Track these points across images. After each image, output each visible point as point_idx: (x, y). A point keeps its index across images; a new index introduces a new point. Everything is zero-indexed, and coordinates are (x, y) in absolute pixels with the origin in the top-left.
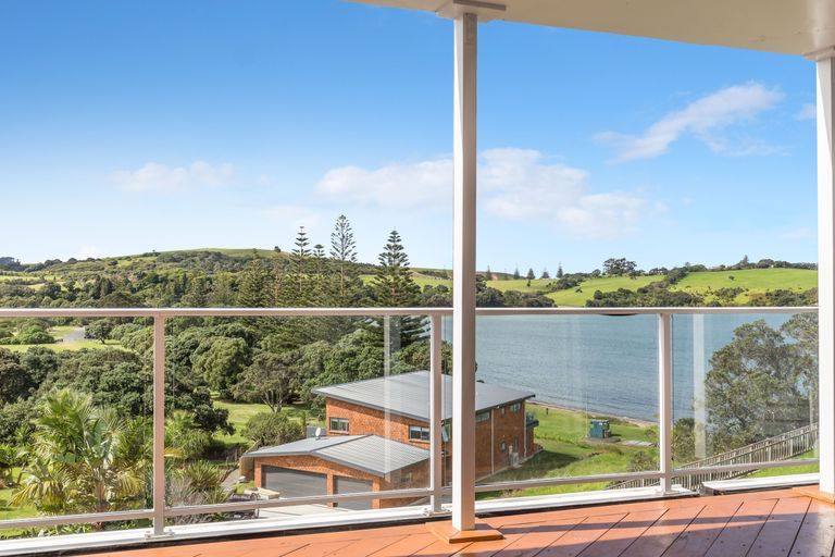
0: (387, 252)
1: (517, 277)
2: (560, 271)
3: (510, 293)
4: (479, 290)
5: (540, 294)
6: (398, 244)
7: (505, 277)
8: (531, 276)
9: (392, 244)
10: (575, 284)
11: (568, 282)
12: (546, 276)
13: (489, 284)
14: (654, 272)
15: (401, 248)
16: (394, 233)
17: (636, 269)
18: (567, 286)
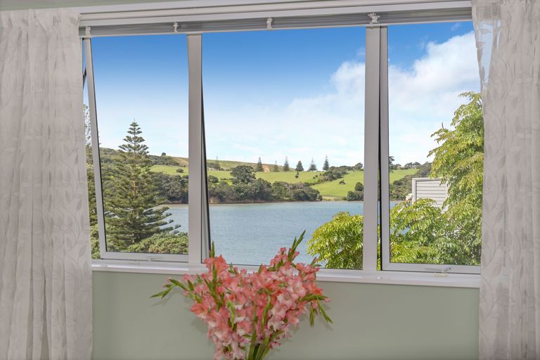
0: (126, 143)
1: (286, 168)
2: (327, 164)
3: (278, 184)
4: (249, 181)
5: (307, 185)
6: (139, 136)
7: (275, 168)
8: (300, 168)
9: (132, 136)
10: (339, 176)
11: (333, 174)
12: (313, 168)
13: (258, 175)
14: (409, 166)
15: (141, 140)
16: (134, 125)
17: (394, 163)
18: (333, 178)
